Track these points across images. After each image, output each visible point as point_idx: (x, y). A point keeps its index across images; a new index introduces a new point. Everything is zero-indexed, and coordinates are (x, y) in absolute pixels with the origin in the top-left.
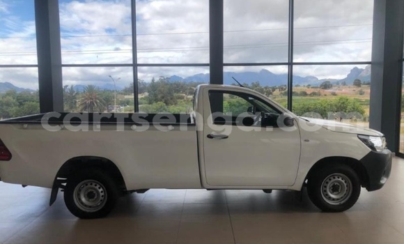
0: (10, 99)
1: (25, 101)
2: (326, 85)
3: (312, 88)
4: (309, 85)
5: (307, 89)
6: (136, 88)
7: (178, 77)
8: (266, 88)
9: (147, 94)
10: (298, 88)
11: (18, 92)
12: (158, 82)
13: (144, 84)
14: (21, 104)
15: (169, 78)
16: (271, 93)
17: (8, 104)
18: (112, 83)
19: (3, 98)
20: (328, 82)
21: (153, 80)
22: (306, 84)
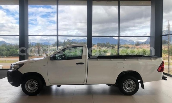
0: (4, 48)
1: (10, 49)
2: (138, 44)
3: (132, 45)
4: (130, 44)
5: (129, 45)
6: (58, 44)
7: (75, 40)
8: (112, 45)
9: (62, 46)
10: (126, 45)
11: (7, 45)
12: (67, 42)
13: (61, 42)
14: (9, 50)
15: (72, 40)
16: (114, 47)
17: (3, 50)
18: (48, 42)
19: (1, 47)
20: (138, 43)
21: (65, 41)
22: (129, 44)
